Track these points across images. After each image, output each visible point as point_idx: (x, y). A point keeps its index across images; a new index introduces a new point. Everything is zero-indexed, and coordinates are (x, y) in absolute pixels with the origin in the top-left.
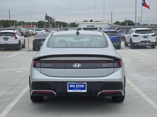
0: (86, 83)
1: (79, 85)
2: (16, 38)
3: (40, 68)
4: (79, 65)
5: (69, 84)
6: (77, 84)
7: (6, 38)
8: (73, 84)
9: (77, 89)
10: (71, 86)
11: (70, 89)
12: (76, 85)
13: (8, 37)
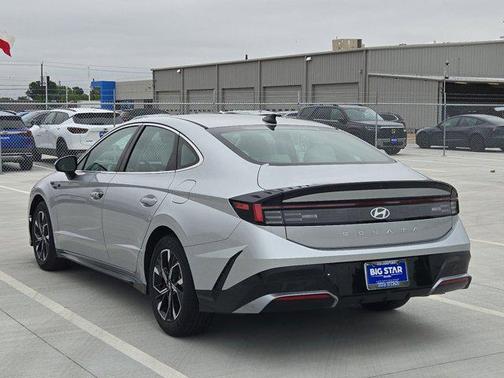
1: (390, 268)
3: (285, 225)
4: (384, 213)
5: (369, 268)
6: (387, 266)
8: (377, 267)
9: (387, 280)
10: (373, 272)
12: (385, 269)
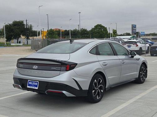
0: (38, 82)
2: (137, 46)
4: (36, 67)
6: (33, 82)
7: (129, 46)
9: (33, 86)
10: (30, 83)
11: (29, 85)
13: (131, 45)
